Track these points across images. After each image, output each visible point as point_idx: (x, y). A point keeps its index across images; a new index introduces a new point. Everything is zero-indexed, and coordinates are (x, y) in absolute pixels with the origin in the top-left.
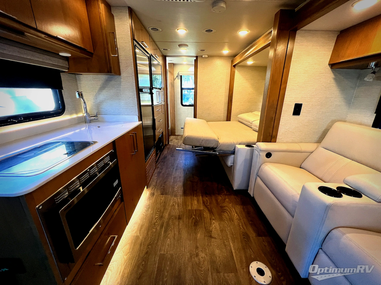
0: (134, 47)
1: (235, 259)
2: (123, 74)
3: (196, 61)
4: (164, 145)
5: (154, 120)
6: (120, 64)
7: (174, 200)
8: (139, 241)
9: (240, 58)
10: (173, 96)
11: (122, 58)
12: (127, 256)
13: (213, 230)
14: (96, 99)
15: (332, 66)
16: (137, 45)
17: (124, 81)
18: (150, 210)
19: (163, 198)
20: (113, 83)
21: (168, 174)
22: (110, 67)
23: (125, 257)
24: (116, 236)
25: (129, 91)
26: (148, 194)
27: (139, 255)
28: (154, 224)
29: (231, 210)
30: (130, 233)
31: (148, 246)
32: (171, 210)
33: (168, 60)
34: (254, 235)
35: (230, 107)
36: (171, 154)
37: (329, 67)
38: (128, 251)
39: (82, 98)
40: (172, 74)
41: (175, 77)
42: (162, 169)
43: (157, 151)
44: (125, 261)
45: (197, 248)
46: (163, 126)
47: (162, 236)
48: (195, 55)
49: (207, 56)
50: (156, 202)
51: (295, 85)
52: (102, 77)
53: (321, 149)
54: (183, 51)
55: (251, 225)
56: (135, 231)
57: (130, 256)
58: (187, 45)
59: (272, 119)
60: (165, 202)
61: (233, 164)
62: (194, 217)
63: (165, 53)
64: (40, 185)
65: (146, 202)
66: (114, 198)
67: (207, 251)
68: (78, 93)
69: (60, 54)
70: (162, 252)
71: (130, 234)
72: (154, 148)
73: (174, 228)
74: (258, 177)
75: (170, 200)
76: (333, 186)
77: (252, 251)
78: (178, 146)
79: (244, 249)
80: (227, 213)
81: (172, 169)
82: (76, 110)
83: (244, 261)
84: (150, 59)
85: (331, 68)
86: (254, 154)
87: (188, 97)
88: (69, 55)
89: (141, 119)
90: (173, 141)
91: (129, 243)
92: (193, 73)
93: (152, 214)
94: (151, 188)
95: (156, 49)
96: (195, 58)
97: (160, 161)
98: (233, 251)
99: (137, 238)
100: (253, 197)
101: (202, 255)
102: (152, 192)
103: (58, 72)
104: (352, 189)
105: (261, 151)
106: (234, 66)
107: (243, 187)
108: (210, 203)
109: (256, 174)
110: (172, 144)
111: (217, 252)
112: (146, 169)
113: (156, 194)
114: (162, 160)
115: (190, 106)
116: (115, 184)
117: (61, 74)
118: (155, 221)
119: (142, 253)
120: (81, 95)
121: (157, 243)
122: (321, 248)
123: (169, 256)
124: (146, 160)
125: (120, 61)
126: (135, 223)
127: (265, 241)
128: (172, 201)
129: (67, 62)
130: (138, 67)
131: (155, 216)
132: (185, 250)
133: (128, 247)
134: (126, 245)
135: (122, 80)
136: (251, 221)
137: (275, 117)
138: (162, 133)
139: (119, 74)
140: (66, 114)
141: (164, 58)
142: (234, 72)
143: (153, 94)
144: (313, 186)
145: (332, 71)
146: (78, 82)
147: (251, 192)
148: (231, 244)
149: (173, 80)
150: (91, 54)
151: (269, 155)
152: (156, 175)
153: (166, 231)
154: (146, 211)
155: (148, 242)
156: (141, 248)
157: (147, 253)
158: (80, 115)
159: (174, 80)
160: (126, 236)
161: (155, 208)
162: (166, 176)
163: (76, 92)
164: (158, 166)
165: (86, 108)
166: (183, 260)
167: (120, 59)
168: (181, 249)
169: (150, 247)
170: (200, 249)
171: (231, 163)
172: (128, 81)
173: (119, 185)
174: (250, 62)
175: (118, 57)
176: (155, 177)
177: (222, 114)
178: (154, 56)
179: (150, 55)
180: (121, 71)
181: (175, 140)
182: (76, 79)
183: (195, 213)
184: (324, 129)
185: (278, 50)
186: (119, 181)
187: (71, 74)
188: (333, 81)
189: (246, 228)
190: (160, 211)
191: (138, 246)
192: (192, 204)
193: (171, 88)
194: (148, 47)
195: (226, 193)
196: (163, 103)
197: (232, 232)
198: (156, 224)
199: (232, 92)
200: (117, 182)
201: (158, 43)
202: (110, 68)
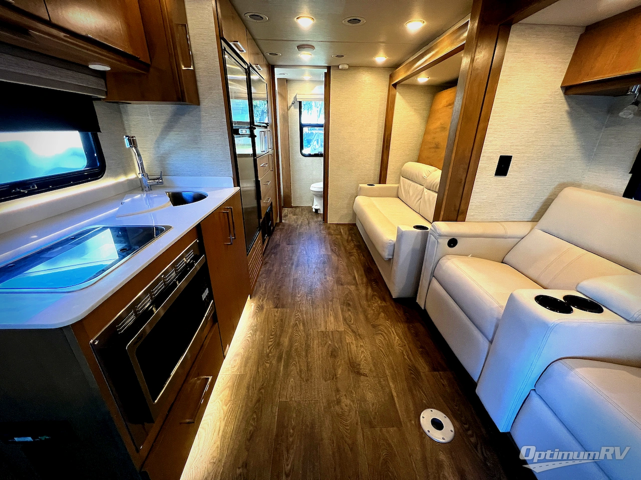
0: (222, 52)
1: (397, 406)
2: (205, 102)
3: (327, 76)
4: (274, 224)
5: (257, 183)
6: (199, 84)
7: (297, 317)
8: (245, 383)
9: (406, 72)
10: (287, 137)
11: (201, 74)
12: (228, 405)
13: (362, 363)
14: (158, 147)
15: (567, 89)
16: (228, 49)
17: (206, 115)
18: (258, 333)
19: (277, 313)
20: (186, 118)
21: (283, 273)
22: (181, 92)
23: (225, 408)
24: (210, 378)
25: (215, 133)
26: (253, 307)
27: (247, 404)
28: (268, 356)
29: (389, 331)
30: (229, 370)
31: (260, 389)
32: (292, 333)
33: (279, 73)
34: (427, 369)
35: (385, 157)
36: (286, 239)
37: (561, 92)
38: (229, 399)
39: (136, 148)
40: (284, 98)
41: (289, 105)
42: (273, 265)
43: (263, 236)
44: (225, 413)
45: (338, 391)
46: (272, 192)
47: (281, 374)
48: (326, 65)
49: (347, 67)
50: (267, 320)
51: (502, 123)
52: (168, 108)
53: (538, 232)
54: (305, 56)
55: (422, 353)
56: (236, 369)
57: (233, 406)
58: (312, 47)
59: (461, 182)
60: (282, 320)
61: (393, 256)
62: (330, 342)
63: (273, 60)
64: (93, 306)
65: (251, 320)
66: (204, 318)
67: (354, 395)
68: (127, 138)
69: (92, 66)
70: (284, 399)
71: (230, 372)
72: (259, 230)
73: (299, 361)
74: (433, 278)
75: (290, 316)
76: (558, 295)
77: (424, 393)
78: (298, 225)
79: (410, 390)
80: (383, 336)
81: (290, 265)
82: (126, 168)
83: (412, 409)
84: (248, 73)
85: (565, 94)
86: (428, 240)
87: (310, 138)
88: (108, 69)
89: (237, 183)
90: (289, 217)
91: (228, 387)
92: (323, 97)
93: (263, 340)
94: (257, 297)
95: (258, 54)
96: (326, 71)
97: (268, 252)
98: (395, 394)
99: (241, 377)
100: (425, 310)
101: (346, 401)
102: (259, 303)
103: (90, 100)
104: (587, 298)
105: (440, 235)
106: (395, 85)
107: (408, 294)
108: (356, 320)
109: (431, 272)
110: (287, 222)
111: (370, 396)
112: (248, 267)
113: (265, 307)
114: (271, 249)
115: (316, 155)
116: (204, 296)
117: (95, 103)
118: (268, 351)
119: (251, 401)
120: (133, 142)
121: (273, 385)
122: (534, 388)
123: (295, 404)
124: (247, 251)
125: (198, 79)
126: (237, 355)
127: (442, 377)
128: (292, 318)
129: (104, 81)
130: (229, 87)
131: (268, 342)
132: (318, 394)
133: (227, 392)
134: (225, 390)
135: (203, 113)
136: (422, 347)
137: (466, 179)
138: (271, 204)
139: (197, 102)
140: (107, 176)
141: (271, 69)
142: (394, 96)
143: (256, 136)
144: (527, 295)
145: (566, 99)
146: (125, 118)
147: (420, 301)
148: (391, 384)
149: (286, 110)
150: (146, 67)
151: (453, 243)
152: (264, 275)
153: (287, 366)
154: (253, 335)
155: (259, 385)
156: (249, 394)
157: (258, 401)
158: (132, 176)
159: (288, 110)
160: (224, 376)
161: (267, 329)
162: (280, 277)
163: (125, 137)
164: (266, 260)
165: (142, 164)
166: (317, 410)
167: (197, 75)
168: (313, 394)
169: (263, 391)
170: (343, 393)
171: (389, 255)
172: (213, 116)
173: (210, 297)
174: (423, 79)
175: (194, 71)
176: (262, 280)
177: (372, 171)
178: (254, 66)
179: (248, 65)
180: (201, 96)
181: (291, 215)
182: (120, 112)
183: (331, 337)
184: (545, 198)
185: (476, 60)
186: (210, 290)
187: (111, 104)
188: (565, 117)
189: (414, 358)
190: (276, 334)
191: (243, 391)
192: (326, 322)
193: (284, 125)
194: (245, 51)
195: (381, 303)
196: (271, 151)
197: (392, 365)
198: (270, 354)
199: (389, 133)
200: (207, 291)
201: (260, 42)
202: (183, 92)
